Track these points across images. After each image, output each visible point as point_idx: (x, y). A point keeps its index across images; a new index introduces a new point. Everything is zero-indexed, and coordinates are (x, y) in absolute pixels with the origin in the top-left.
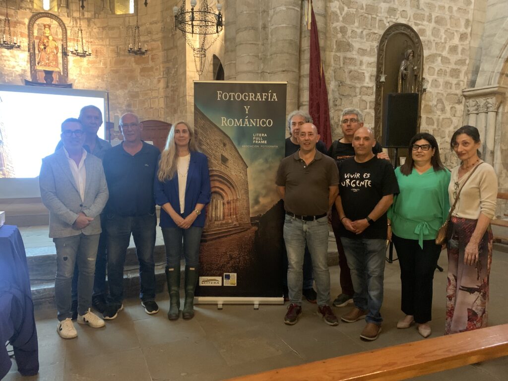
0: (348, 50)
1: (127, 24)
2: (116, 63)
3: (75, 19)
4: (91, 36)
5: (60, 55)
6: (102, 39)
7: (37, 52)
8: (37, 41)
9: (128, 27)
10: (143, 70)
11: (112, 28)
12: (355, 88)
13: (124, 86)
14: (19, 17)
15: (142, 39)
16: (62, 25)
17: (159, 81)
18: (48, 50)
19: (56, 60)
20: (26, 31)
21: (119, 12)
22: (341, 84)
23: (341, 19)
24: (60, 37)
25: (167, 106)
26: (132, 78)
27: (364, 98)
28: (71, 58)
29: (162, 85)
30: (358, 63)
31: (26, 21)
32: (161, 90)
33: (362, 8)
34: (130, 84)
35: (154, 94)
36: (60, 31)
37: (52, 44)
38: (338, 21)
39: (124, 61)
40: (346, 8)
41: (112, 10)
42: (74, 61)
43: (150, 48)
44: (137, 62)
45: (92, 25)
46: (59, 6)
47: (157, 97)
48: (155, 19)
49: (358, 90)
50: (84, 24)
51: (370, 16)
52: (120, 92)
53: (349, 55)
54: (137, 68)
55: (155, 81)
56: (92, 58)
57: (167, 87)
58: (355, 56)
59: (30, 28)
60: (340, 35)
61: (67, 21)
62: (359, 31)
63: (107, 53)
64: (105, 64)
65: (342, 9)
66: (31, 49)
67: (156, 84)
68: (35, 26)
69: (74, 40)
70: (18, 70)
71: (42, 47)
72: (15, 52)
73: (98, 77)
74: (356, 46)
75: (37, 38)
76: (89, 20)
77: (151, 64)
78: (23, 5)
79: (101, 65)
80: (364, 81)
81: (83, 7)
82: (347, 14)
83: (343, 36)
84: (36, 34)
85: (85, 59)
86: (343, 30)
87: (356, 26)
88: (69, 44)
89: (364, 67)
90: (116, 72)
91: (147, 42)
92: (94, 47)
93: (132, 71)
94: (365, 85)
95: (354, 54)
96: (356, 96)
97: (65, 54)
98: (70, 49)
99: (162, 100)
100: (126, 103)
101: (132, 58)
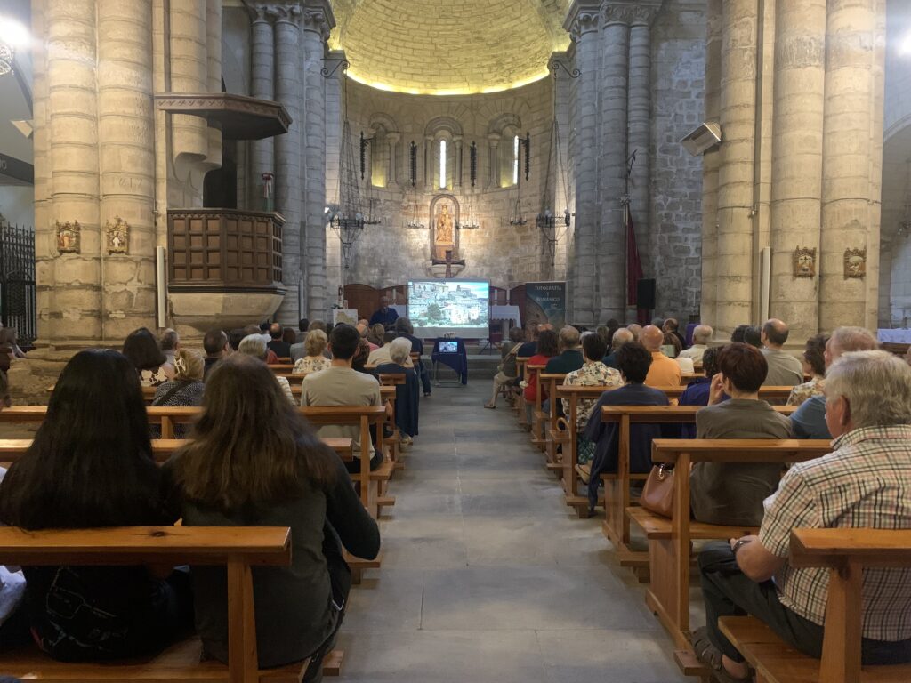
0: (674, 231)
1: (510, 197)
2: (500, 232)
3: (467, 196)
4: (479, 210)
5: (453, 229)
6: (488, 211)
7: (436, 228)
8: (436, 219)
9: (511, 200)
10: (523, 238)
11: (498, 201)
12: (681, 260)
13: (506, 253)
14: (423, 202)
15: (523, 210)
16: (456, 203)
17: (536, 248)
18: (445, 227)
19: (451, 235)
20: (428, 212)
21: (504, 185)
22: (667, 257)
23: (665, 207)
24: (454, 213)
25: (542, 270)
26: (512, 246)
27: (691, 267)
28: (462, 231)
29: (539, 251)
30: (683, 240)
31: (429, 203)
32: (538, 257)
33: (686, 196)
34: (512, 251)
35: (532, 260)
36: (454, 208)
37: (447, 222)
38: (662, 209)
39: (506, 230)
40: (670, 199)
41: (498, 182)
42: (465, 233)
43: (529, 217)
44: (518, 231)
45: (480, 199)
46: (454, 185)
47: (534, 263)
48: (534, 192)
49: (683, 261)
50: (473, 199)
51: (694, 202)
52: (502, 259)
53: (673, 234)
54: (518, 236)
55: (533, 248)
56: (480, 230)
57: (543, 254)
58: (679, 235)
59: (431, 209)
60: (664, 220)
61: (460, 199)
62: (683, 214)
63: (493, 224)
64: (490, 234)
65: (665, 200)
66: (432, 227)
67: (534, 250)
68: (436, 206)
69: (465, 214)
70: (421, 245)
71: (440, 225)
72: (420, 230)
73: (484, 245)
74: (681, 225)
75: (436, 216)
76: (478, 195)
77: (530, 232)
78: (426, 189)
79: (487, 235)
80: (690, 253)
81: (473, 185)
82: (672, 203)
83: (667, 220)
84: (435, 213)
85: (474, 230)
86: (668, 216)
87: (681, 212)
88: (461, 218)
89: (689, 242)
90: (500, 240)
91: (526, 212)
92: (481, 219)
93: (513, 239)
94: (691, 256)
95: (679, 233)
96: (682, 266)
97: (457, 228)
98: (462, 223)
99: (538, 266)
100: (507, 268)
101: (514, 228)
